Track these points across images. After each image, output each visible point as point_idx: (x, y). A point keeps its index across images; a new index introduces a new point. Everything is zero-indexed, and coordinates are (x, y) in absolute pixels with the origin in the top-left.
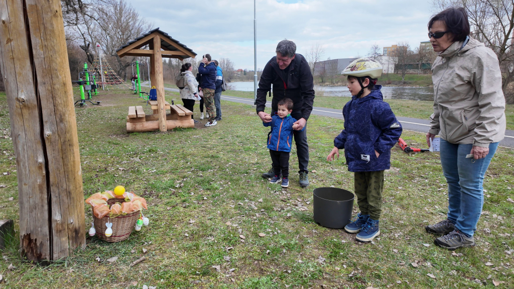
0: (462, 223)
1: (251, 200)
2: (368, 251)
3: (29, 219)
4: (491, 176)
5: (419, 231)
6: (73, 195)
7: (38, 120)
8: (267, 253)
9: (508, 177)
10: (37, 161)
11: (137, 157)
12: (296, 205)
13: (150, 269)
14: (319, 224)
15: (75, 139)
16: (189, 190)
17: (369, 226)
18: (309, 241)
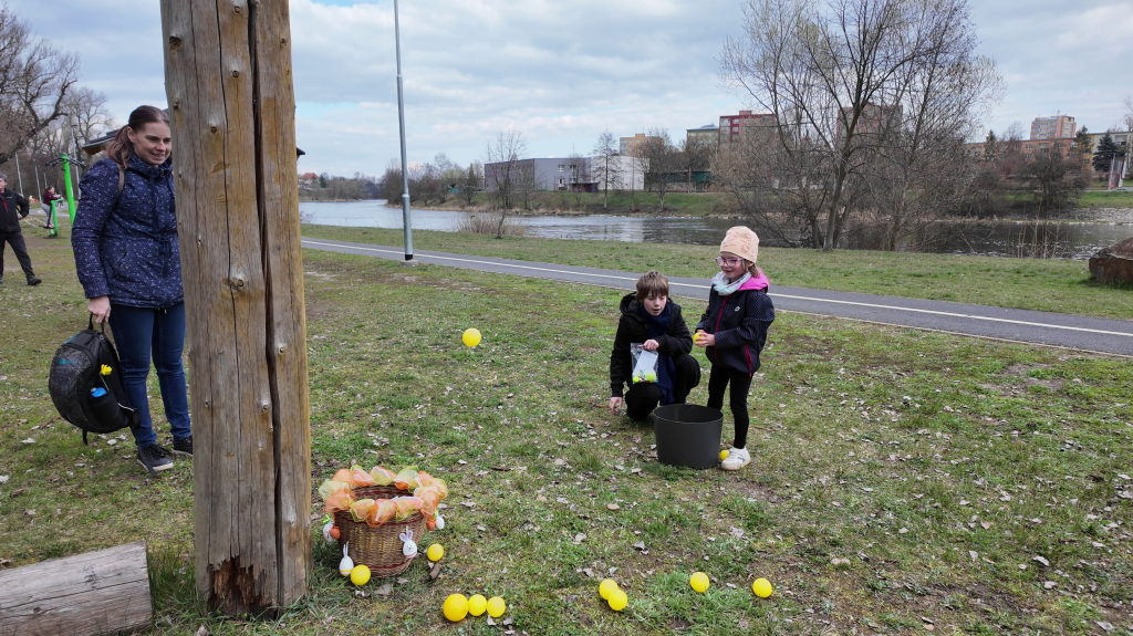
3: (236, 526)
7: (264, 320)
10: (259, 405)
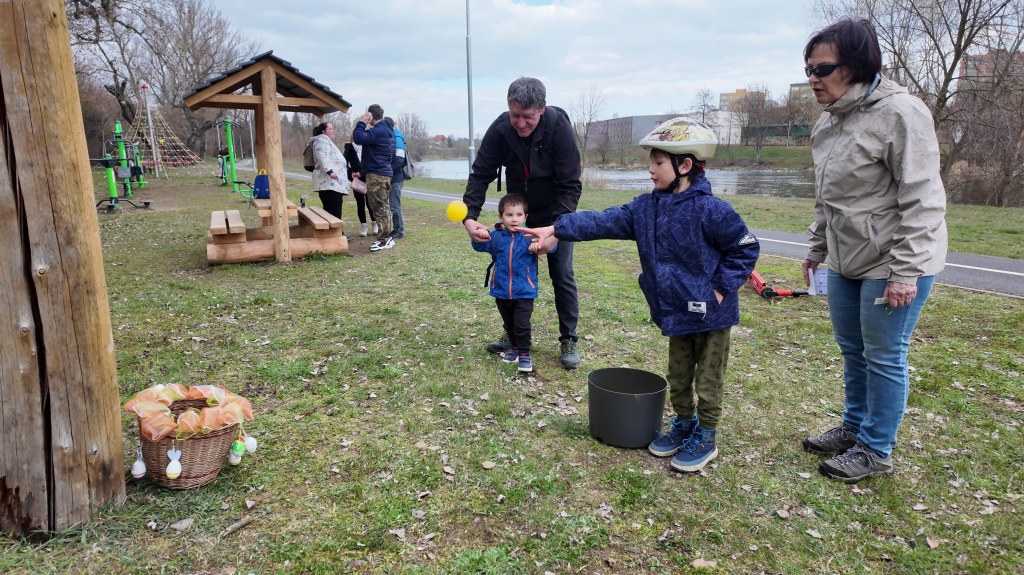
0: (870, 431)
1: (466, 397)
2: (694, 490)
4: (923, 340)
5: (791, 449)
6: (97, 394)
7: (17, 240)
8: (499, 500)
9: (954, 341)
10: (17, 327)
11: (229, 314)
12: (555, 404)
13: (261, 541)
14: (600, 440)
15: (100, 279)
16: (338, 380)
17: (697, 442)
18: (581, 474)
